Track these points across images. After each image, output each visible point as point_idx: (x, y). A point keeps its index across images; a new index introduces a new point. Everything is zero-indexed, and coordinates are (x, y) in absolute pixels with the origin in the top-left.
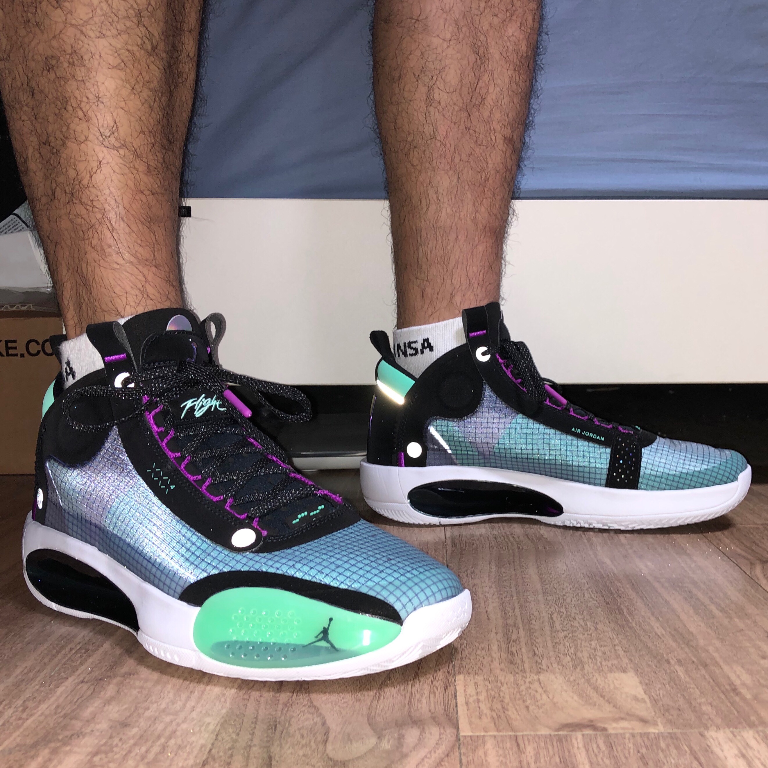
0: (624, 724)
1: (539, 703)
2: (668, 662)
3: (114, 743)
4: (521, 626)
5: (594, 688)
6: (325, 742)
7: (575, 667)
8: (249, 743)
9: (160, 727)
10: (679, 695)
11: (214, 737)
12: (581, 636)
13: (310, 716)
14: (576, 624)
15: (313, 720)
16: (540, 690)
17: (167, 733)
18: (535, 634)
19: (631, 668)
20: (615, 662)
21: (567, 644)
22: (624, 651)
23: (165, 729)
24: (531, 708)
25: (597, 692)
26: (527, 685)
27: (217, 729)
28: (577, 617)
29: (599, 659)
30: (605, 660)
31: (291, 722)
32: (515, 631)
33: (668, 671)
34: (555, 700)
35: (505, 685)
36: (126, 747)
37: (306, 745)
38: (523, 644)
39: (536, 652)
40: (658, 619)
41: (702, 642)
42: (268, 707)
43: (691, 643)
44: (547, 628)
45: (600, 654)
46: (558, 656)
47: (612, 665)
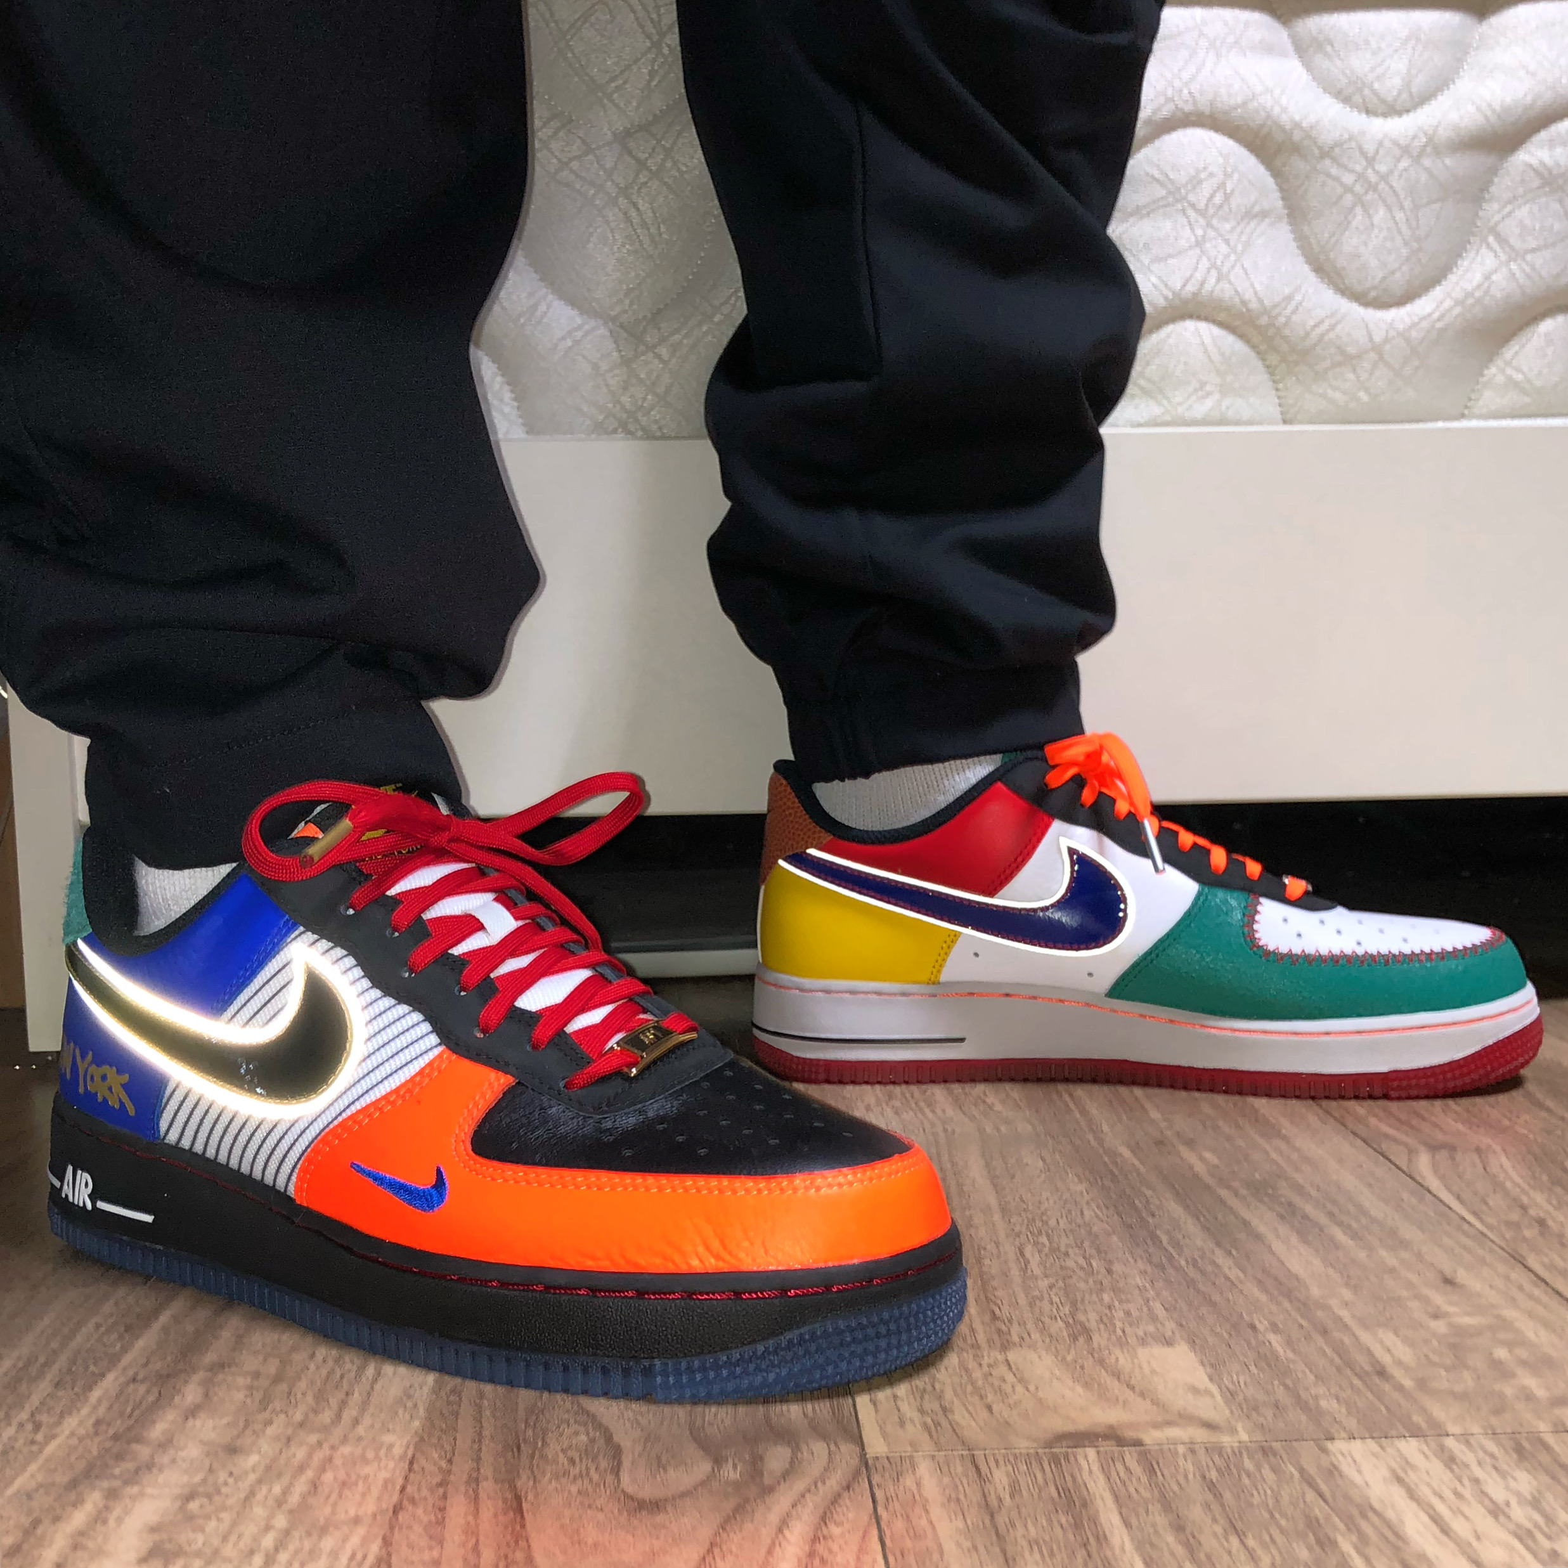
0: (1174, 1432)
1: (1011, 1401)
2: (1253, 1327)
3: (220, 1480)
5: (1113, 1375)
6: (617, 1470)
7: (1074, 1338)
8: (475, 1474)
9: (298, 1452)
10: (1276, 1383)
11: (407, 1466)
12: (1081, 1285)
13: (580, 1428)
14: (1069, 1264)
15: (588, 1434)
16: (1010, 1377)
17: (315, 1463)
18: (995, 1283)
19: (1182, 1337)
20: (1151, 1328)
21: (1056, 1299)
22: (1167, 1310)
23: (310, 1456)
24: (995, 1408)
25: (1119, 1378)
26: (986, 1369)
27: (410, 1454)
28: (1070, 1251)
29: (1119, 1324)
30: (1131, 1325)
31: (548, 1440)
33: (1253, 1342)
34: (1040, 1394)
35: (943, 1370)
36: (244, 1486)
37: (580, 1476)
39: (997, 1312)
40: (1227, 1252)
41: (1316, 1292)
42: (499, 1414)
43: (1296, 1294)
44: (1015, 1273)
45: (1121, 1314)
46: (1039, 1321)
47: (1145, 1334)
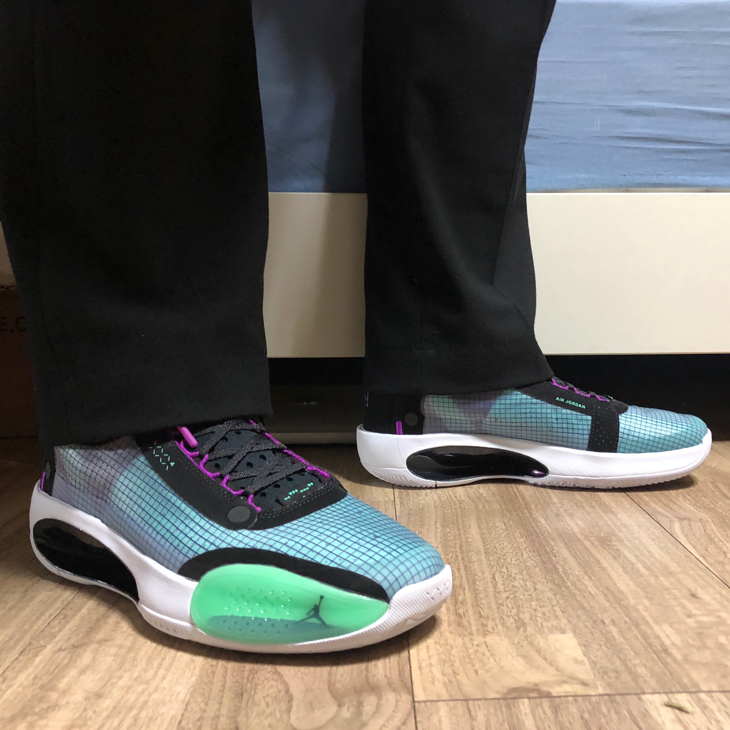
0: (566, 687)
1: (487, 667)
2: (603, 622)
3: (89, 716)
4: (466, 587)
5: (537, 651)
6: (289, 710)
7: (518, 628)
8: (218, 713)
9: (132, 697)
10: (615, 657)
11: (184, 707)
12: (522, 597)
13: (274, 683)
14: (516, 584)
15: (277, 687)
16: (487, 653)
17: (139, 704)
18: (481, 596)
19: (569, 628)
20: (555, 623)
21: (510, 605)
22: (562, 612)
23: (137, 699)
24: (480, 672)
25: (540, 655)
26: (475, 648)
27: (187, 699)
28: (517, 578)
29: (540, 620)
30: (546, 620)
31: (257, 691)
32: (461, 593)
33: (604, 632)
34: (502, 663)
35: (454, 647)
36: (99, 720)
37: (271, 715)
38: (469, 606)
39: (482, 613)
40: (590, 578)
41: (632, 602)
42: (235, 674)
43: (622, 602)
44: (491, 589)
45: (540, 615)
46: (501, 618)
47: (552, 626)
